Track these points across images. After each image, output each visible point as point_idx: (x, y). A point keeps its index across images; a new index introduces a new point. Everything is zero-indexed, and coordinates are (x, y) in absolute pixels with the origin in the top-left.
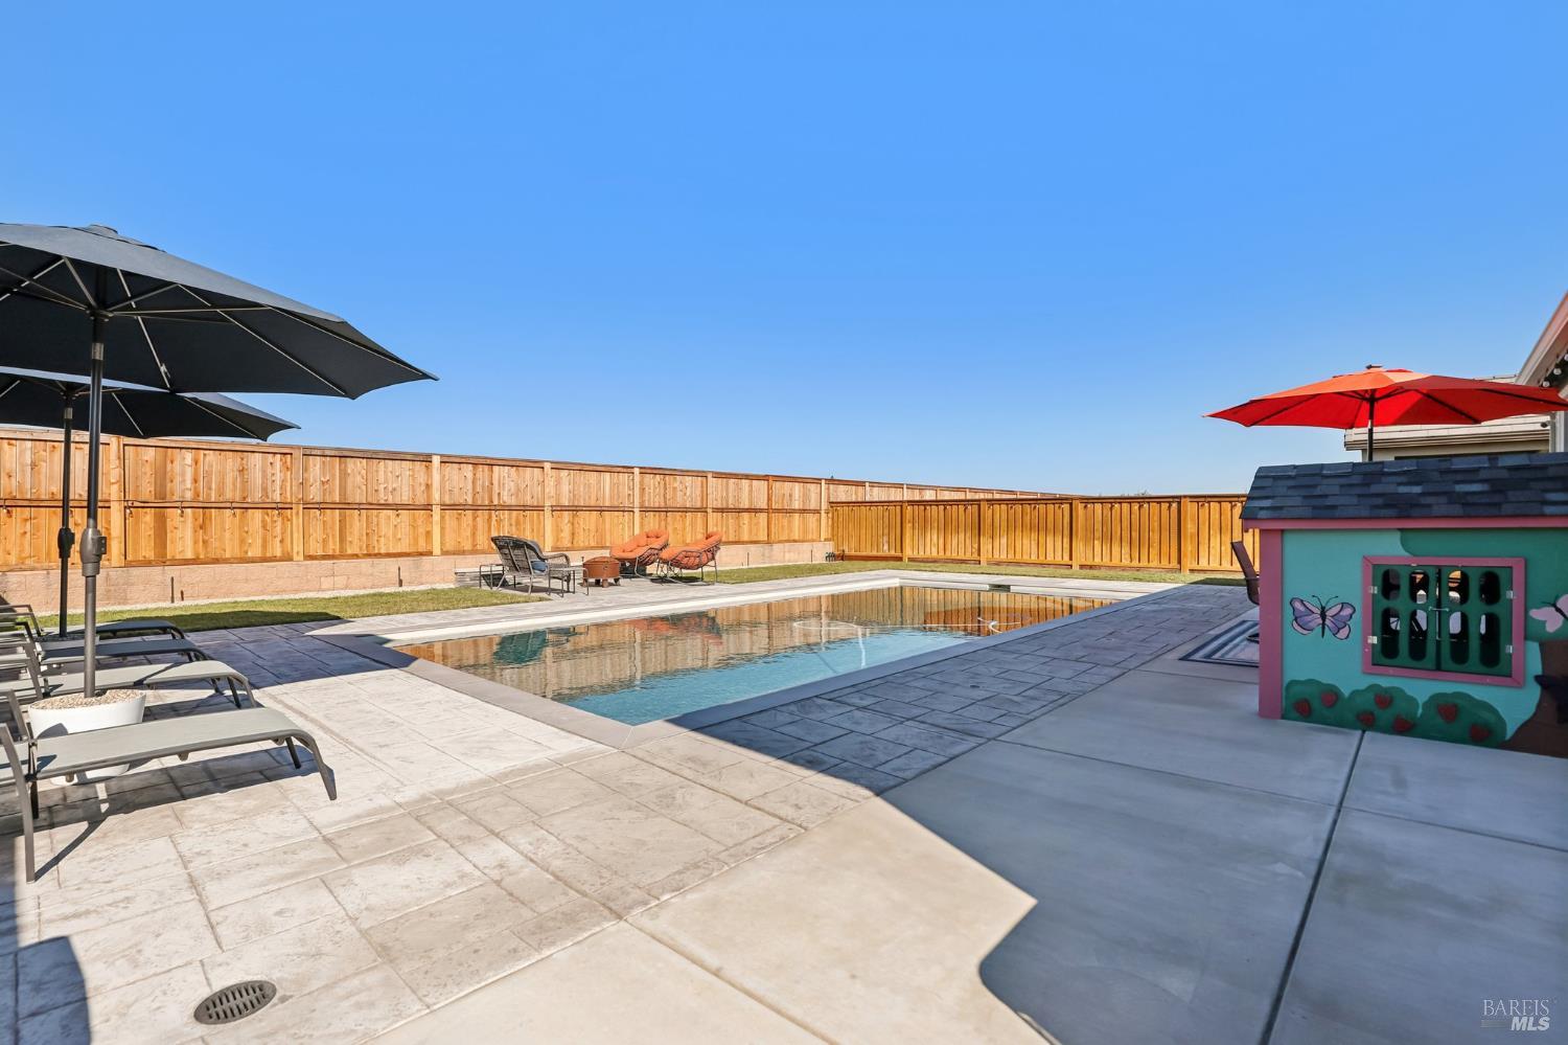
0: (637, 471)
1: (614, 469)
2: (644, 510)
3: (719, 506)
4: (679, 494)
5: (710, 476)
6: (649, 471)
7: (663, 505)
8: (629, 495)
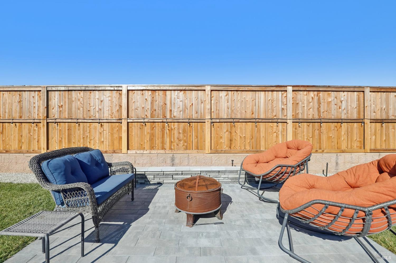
0: (290, 89)
1: (268, 89)
2: (297, 121)
3: (379, 117)
4: (333, 107)
5: (367, 91)
6: (302, 89)
7: (316, 117)
8: (283, 109)
